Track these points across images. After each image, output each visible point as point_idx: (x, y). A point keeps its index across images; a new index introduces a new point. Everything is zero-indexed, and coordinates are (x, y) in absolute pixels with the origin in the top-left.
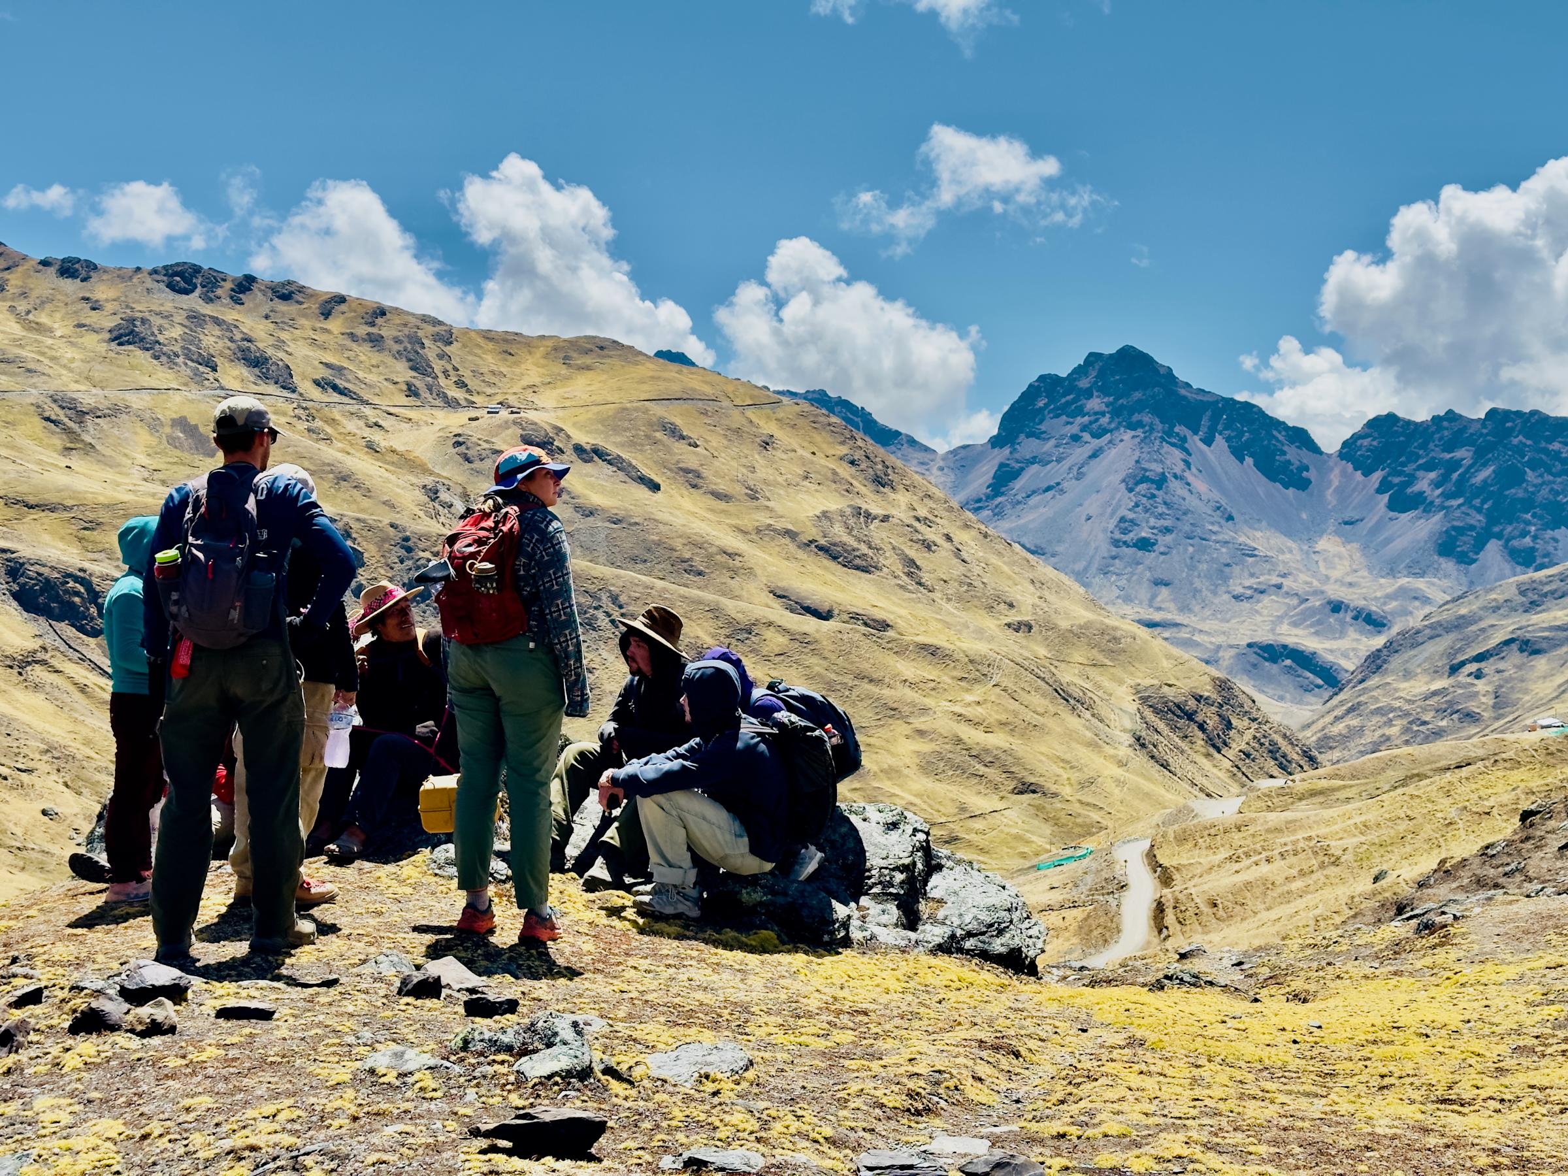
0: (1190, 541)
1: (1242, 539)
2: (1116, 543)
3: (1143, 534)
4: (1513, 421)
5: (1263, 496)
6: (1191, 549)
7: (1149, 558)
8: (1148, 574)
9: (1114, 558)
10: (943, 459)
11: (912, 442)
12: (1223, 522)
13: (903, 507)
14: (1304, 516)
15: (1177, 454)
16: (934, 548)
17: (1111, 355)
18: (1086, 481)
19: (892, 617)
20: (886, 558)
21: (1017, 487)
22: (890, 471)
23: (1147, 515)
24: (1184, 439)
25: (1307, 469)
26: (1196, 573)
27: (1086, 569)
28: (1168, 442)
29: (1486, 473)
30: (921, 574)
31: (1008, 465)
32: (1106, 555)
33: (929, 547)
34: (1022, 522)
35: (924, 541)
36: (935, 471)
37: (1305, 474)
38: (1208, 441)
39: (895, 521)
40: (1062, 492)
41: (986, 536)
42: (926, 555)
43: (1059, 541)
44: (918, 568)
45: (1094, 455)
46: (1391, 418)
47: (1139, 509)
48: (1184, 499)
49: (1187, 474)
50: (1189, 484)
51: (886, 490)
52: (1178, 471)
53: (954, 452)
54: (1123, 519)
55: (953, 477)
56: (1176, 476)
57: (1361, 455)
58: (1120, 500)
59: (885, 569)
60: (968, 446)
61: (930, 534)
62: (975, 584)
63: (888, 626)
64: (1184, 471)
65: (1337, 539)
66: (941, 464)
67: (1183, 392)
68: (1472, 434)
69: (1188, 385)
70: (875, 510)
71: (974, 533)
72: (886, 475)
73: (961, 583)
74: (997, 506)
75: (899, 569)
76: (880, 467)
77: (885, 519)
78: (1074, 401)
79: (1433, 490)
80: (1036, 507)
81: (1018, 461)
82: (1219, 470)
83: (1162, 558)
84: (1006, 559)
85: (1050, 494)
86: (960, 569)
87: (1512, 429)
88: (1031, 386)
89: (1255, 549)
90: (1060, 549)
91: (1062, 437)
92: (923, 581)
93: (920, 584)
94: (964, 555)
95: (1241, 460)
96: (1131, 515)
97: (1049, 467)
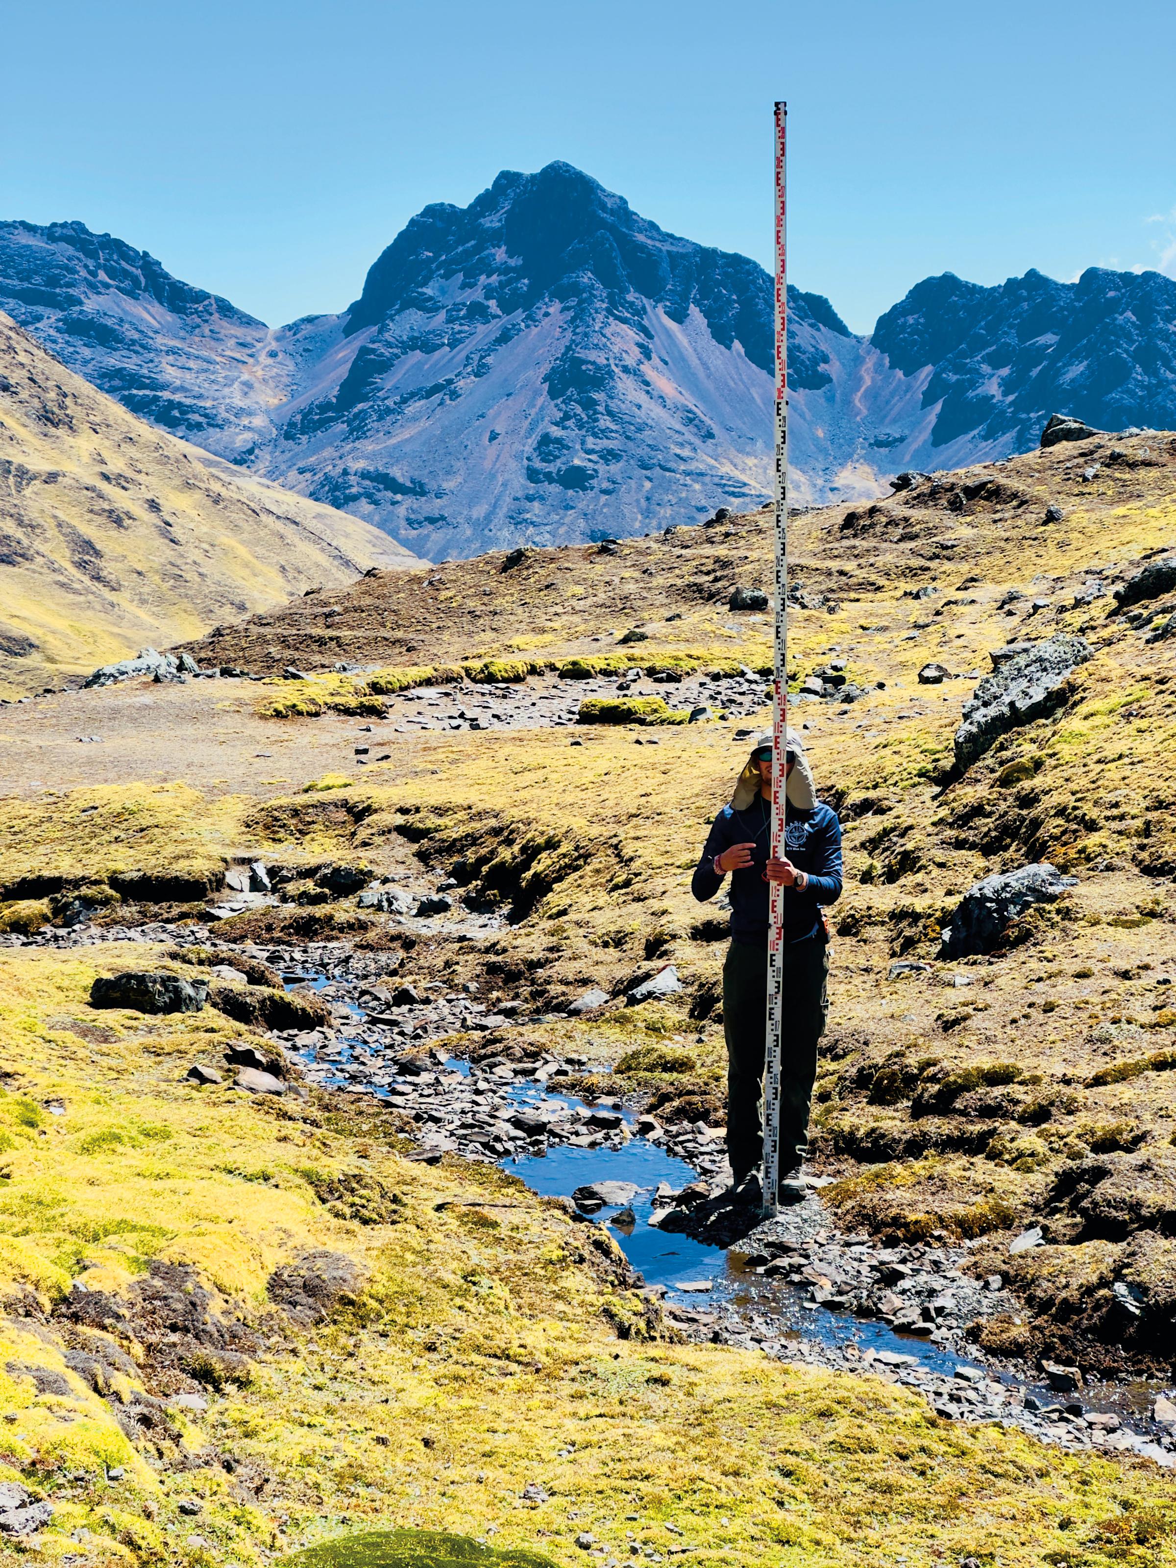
0: (648, 473)
1: (726, 469)
2: (532, 475)
3: (577, 462)
4: (1117, 289)
5: (758, 401)
6: (648, 485)
7: (583, 500)
8: (582, 523)
9: (530, 499)
10: (278, 339)
11: (226, 309)
12: (697, 441)
13: (86, 459)
14: (820, 433)
15: (631, 334)
16: (127, 522)
17: (533, 177)
18: (494, 377)
19: (39, 632)
20: (46, 540)
21: (388, 386)
22: (68, 401)
23: (583, 432)
24: (641, 312)
25: (826, 360)
26: (654, 523)
27: (488, 518)
28: (617, 318)
29: (1077, 370)
30: (102, 564)
31: (373, 351)
32: (519, 494)
33: (118, 522)
34: (393, 441)
35: (111, 512)
36: (263, 358)
37: (822, 368)
38: (679, 316)
39: (67, 481)
40: (454, 395)
41: (217, 500)
42: (114, 533)
43: (448, 473)
44: (98, 554)
45: (504, 338)
46: (949, 282)
47: (570, 423)
48: (639, 407)
49: (646, 368)
50: (647, 384)
51: (62, 432)
52: (630, 361)
53: (293, 328)
54: (546, 439)
55: (292, 367)
56: (626, 370)
57: (904, 339)
58: (542, 409)
59: (39, 560)
60: (317, 318)
61: (121, 500)
62: (187, 576)
63: (31, 645)
64: (640, 362)
65: (867, 469)
66: (274, 346)
67: (641, 238)
68: (1062, 309)
69: (653, 226)
70: (37, 464)
71: (198, 495)
72: (62, 407)
73: (165, 576)
74: (356, 416)
75: (63, 557)
76: (52, 395)
77: (52, 478)
78: (479, 249)
79: (1005, 394)
80: (415, 419)
81: (389, 345)
82: (694, 361)
83: (604, 498)
84: (245, 536)
85: (436, 398)
86: (168, 552)
87: (1115, 301)
88: (413, 222)
89: (745, 484)
90: (449, 485)
91: (457, 307)
92: (103, 574)
93: (97, 578)
94: (177, 532)
95: (729, 347)
96: (556, 432)
97: (437, 354)
